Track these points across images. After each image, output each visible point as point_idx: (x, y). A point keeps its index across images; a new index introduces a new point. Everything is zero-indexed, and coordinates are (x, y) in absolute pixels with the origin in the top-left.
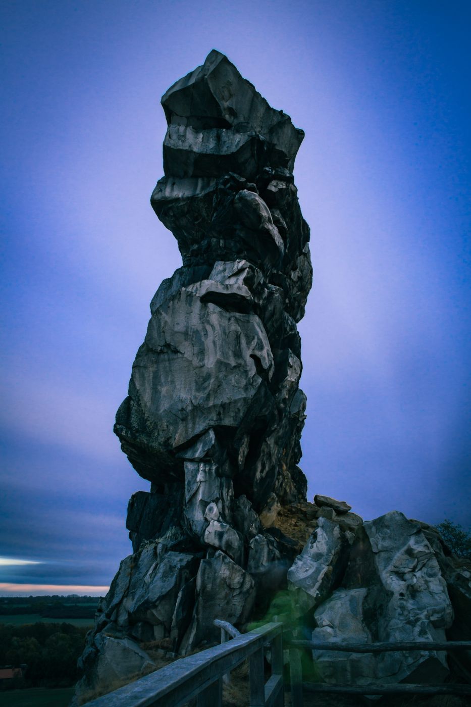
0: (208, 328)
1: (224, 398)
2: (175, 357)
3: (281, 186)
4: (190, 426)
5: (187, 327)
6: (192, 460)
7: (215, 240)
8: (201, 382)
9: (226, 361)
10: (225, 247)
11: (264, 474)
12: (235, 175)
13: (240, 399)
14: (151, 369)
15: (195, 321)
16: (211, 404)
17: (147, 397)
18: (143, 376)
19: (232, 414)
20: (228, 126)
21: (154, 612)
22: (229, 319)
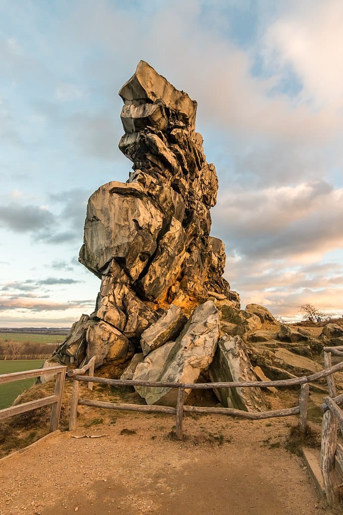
0: (112, 206)
1: (118, 243)
2: (98, 222)
3: (178, 132)
4: (105, 257)
5: (102, 207)
6: (104, 275)
7: (138, 162)
8: (109, 234)
9: (119, 223)
10: (142, 166)
11: (151, 282)
12: (150, 127)
13: (126, 243)
14: (90, 230)
15: (106, 203)
16: (113, 246)
17: (89, 244)
18: (87, 234)
19: (123, 251)
20: (150, 102)
21: (69, 350)
22: (123, 201)
